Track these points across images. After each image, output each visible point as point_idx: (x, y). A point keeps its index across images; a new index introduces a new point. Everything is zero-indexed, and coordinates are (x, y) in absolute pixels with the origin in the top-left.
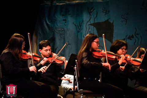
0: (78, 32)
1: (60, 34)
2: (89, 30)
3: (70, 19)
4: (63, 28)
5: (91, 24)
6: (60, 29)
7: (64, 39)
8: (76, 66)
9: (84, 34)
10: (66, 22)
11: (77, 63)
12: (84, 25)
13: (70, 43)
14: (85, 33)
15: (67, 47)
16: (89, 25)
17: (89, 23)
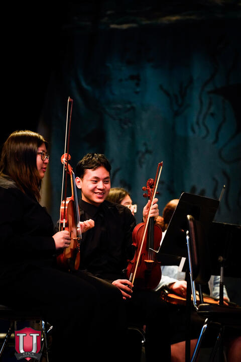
0: (176, 114)
1: (120, 120)
2: (209, 108)
3: (151, 75)
4: (130, 103)
5: (216, 91)
6: (119, 106)
7: (133, 136)
8: (189, 234)
9: (195, 120)
10: (137, 85)
11: (191, 223)
12: (196, 94)
13: (150, 148)
14: (198, 119)
15: (143, 160)
16: (209, 93)
17: (209, 88)
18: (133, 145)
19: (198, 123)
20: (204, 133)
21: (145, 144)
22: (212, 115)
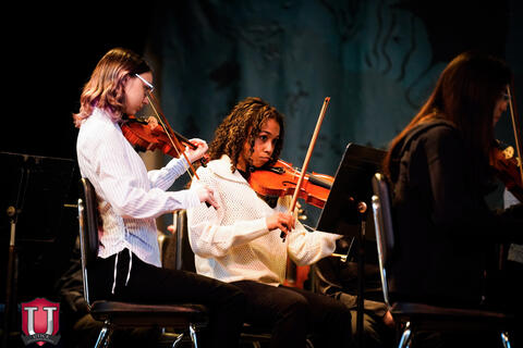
0: (344, 39)
1: (263, 48)
4: (276, 23)
6: (261, 28)
7: (281, 71)
9: (371, 47)
13: (306, 89)
15: (295, 106)
18: (281, 84)
19: (375, 52)
20: (383, 66)
21: (299, 83)
22: (396, 39)
